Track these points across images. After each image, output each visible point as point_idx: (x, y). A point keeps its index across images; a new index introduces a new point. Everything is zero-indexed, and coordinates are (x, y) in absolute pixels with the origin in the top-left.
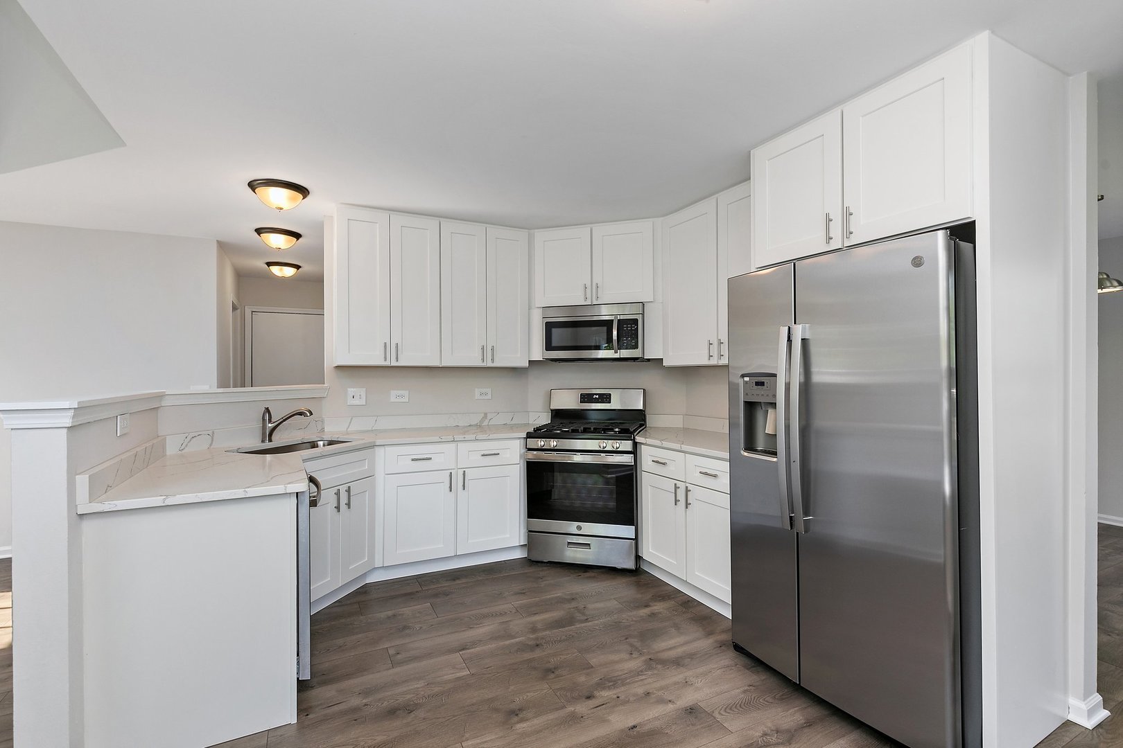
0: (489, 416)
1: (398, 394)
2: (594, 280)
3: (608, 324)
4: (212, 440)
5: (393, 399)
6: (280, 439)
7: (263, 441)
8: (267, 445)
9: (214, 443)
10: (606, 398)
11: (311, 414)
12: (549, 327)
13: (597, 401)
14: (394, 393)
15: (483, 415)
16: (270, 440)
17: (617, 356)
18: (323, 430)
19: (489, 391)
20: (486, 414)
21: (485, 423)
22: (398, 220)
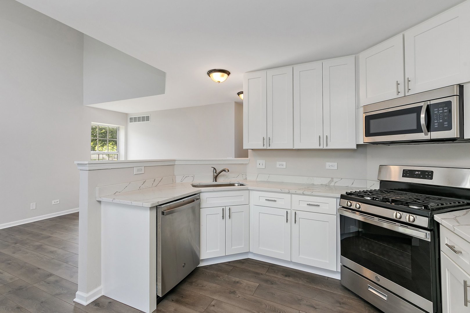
0: (335, 180)
1: (281, 164)
2: (406, 76)
3: (417, 110)
4: (194, 179)
5: (278, 166)
6: (220, 181)
7: (213, 182)
8: (215, 183)
9: (194, 180)
10: (428, 175)
11: (228, 171)
12: (368, 119)
13: (418, 177)
14: (278, 163)
15: (330, 179)
16: (216, 181)
17: (428, 137)
18: (246, 179)
19: (335, 164)
20: (332, 178)
21: (332, 184)
22: (271, 72)
